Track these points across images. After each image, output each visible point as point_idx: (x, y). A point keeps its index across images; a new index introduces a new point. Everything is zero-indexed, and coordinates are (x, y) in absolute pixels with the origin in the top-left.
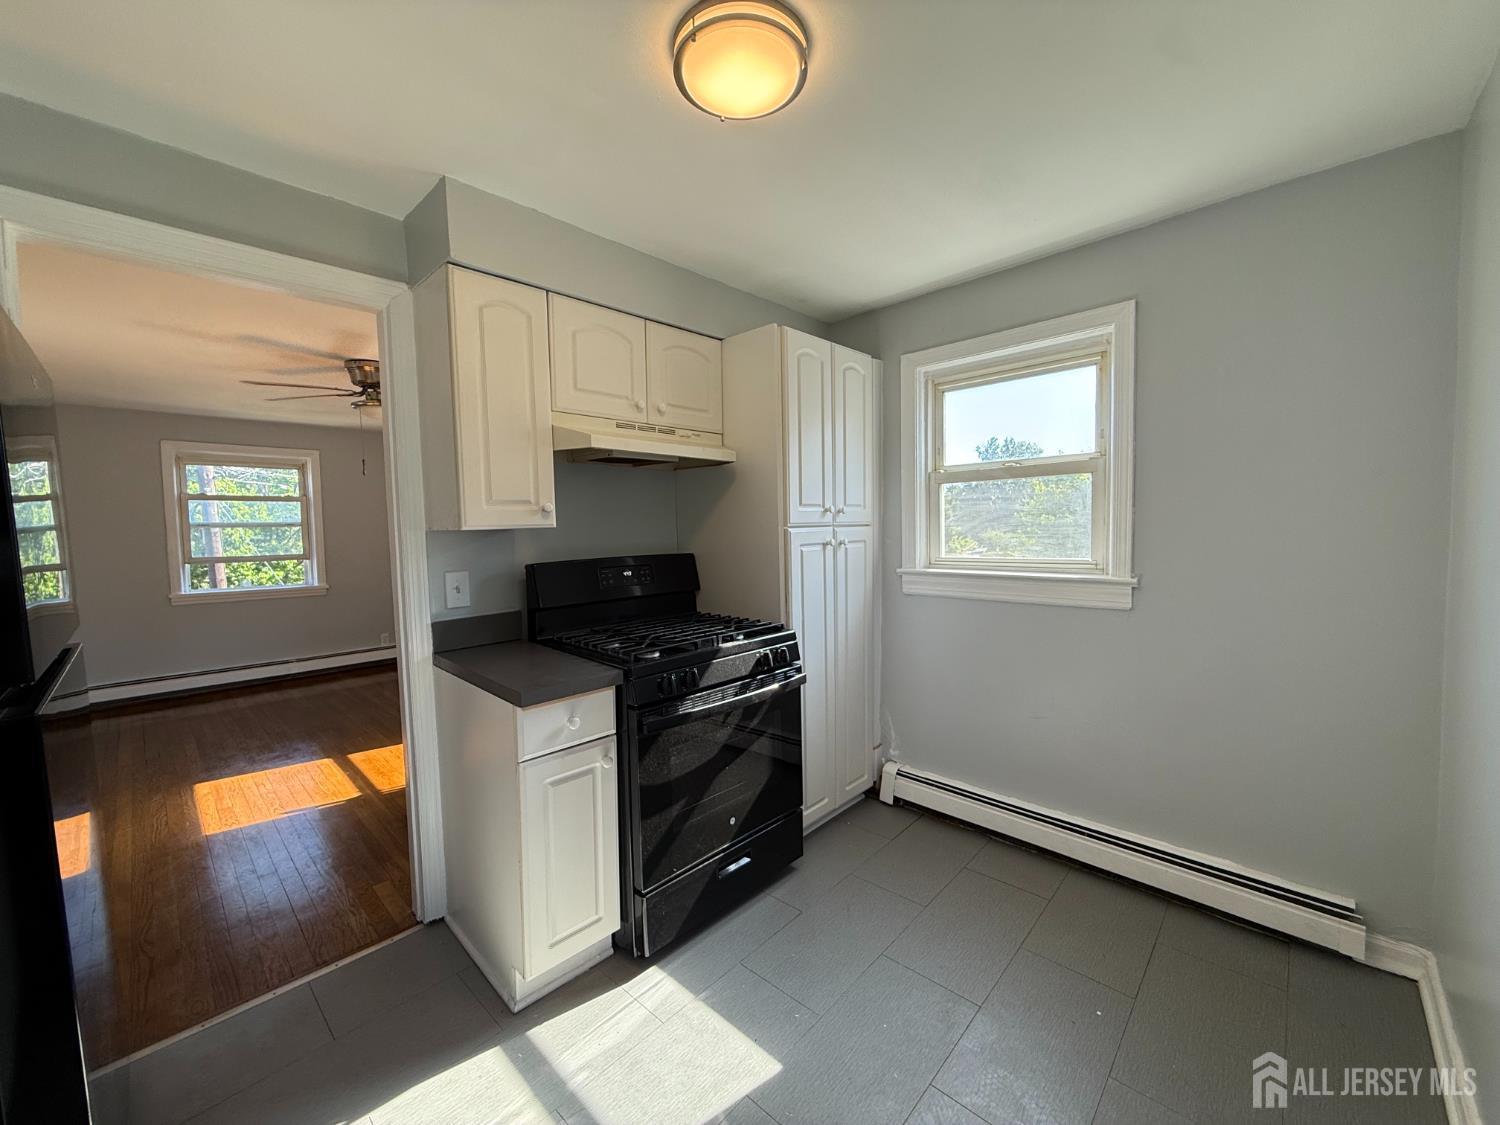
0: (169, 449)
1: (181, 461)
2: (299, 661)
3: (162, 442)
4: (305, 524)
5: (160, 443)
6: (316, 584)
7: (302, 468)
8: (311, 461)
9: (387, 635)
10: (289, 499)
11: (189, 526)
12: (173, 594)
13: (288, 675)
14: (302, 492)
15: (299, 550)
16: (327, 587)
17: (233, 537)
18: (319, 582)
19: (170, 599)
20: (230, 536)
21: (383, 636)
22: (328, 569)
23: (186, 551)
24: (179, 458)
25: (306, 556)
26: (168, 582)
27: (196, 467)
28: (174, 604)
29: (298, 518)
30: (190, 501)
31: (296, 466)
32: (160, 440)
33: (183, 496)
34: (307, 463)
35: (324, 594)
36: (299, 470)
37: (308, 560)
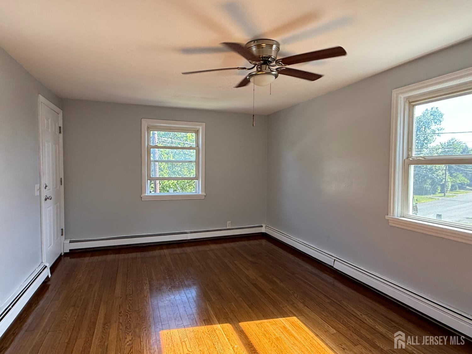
0: (145, 123)
1: (149, 128)
2: (191, 233)
4: (197, 162)
5: (141, 120)
6: (200, 193)
7: (197, 132)
8: (201, 128)
10: (191, 148)
11: (150, 161)
12: (142, 195)
13: (186, 240)
14: (196, 145)
15: (193, 175)
16: (205, 195)
17: (161, 167)
18: (202, 192)
19: (142, 197)
20: (161, 166)
21: (228, 222)
22: (207, 185)
23: (149, 175)
24: (148, 127)
25: (197, 178)
26: (141, 189)
27: (154, 132)
28: (143, 200)
29: (194, 159)
30: (151, 149)
31: (194, 131)
32: (142, 119)
33: (149, 146)
34: (199, 129)
35: (204, 198)
36: (195, 133)
37: (197, 180)
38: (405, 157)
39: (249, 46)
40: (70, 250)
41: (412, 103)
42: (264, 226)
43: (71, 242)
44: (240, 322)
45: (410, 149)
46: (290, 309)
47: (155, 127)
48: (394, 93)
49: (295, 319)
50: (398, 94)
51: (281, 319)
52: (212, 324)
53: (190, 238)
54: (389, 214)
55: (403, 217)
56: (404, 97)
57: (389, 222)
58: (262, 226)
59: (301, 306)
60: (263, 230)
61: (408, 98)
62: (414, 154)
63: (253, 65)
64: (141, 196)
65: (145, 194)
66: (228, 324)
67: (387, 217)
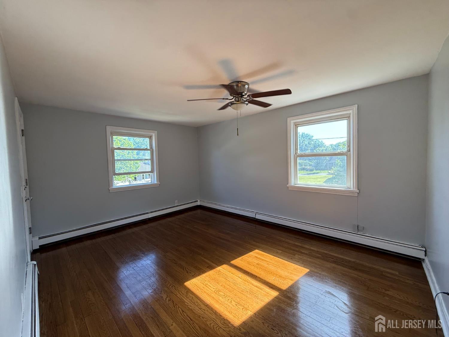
0: (109, 129)
1: (113, 134)
2: (152, 213)
3: (107, 126)
4: (152, 159)
7: (150, 137)
8: (154, 136)
9: (177, 201)
10: (146, 149)
11: (115, 160)
12: (110, 188)
13: (147, 219)
14: (151, 147)
15: (149, 170)
16: (160, 183)
18: (157, 181)
19: (109, 190)
21: (176, 201)
22: (160, 177)
23: (114, 170)
25: (152, 171)
26: (109, 182)
27: (116, 137)
28: (110, 192)
29: (149, 157)
30: (115, 150)
31: (148, 137)
32: (106, 126)
33: (113, 148)
34: (152, 136)
35: (158, 186)
36: (149, 138)
37: (152, 173)
38: (295, 153)
39: (232, 84)
40: (40, 246)
41: (297, 125)
42: (199, 201)
43: (40, 238)
44: (230, 262)
45: (296, 149)
46: (251, 246)
47: (118, 133)
48: (289, 119)
49: (257, 251)
50: (290, 120)
51: (250, 253)
52: (215, 268)
53: (151, 217)
54: (289, 184)
55: (295, 185)
56: (293, 122)
57: (288, 188)
58: (197, 201)
59: (254, 243)
60: (199, 203)
61: (295, 123)
62: (299, 152)
63: (233, 97)
64: (108, 188)
65: (112, 187)
66: (225, 265)
67: (288, 186)
